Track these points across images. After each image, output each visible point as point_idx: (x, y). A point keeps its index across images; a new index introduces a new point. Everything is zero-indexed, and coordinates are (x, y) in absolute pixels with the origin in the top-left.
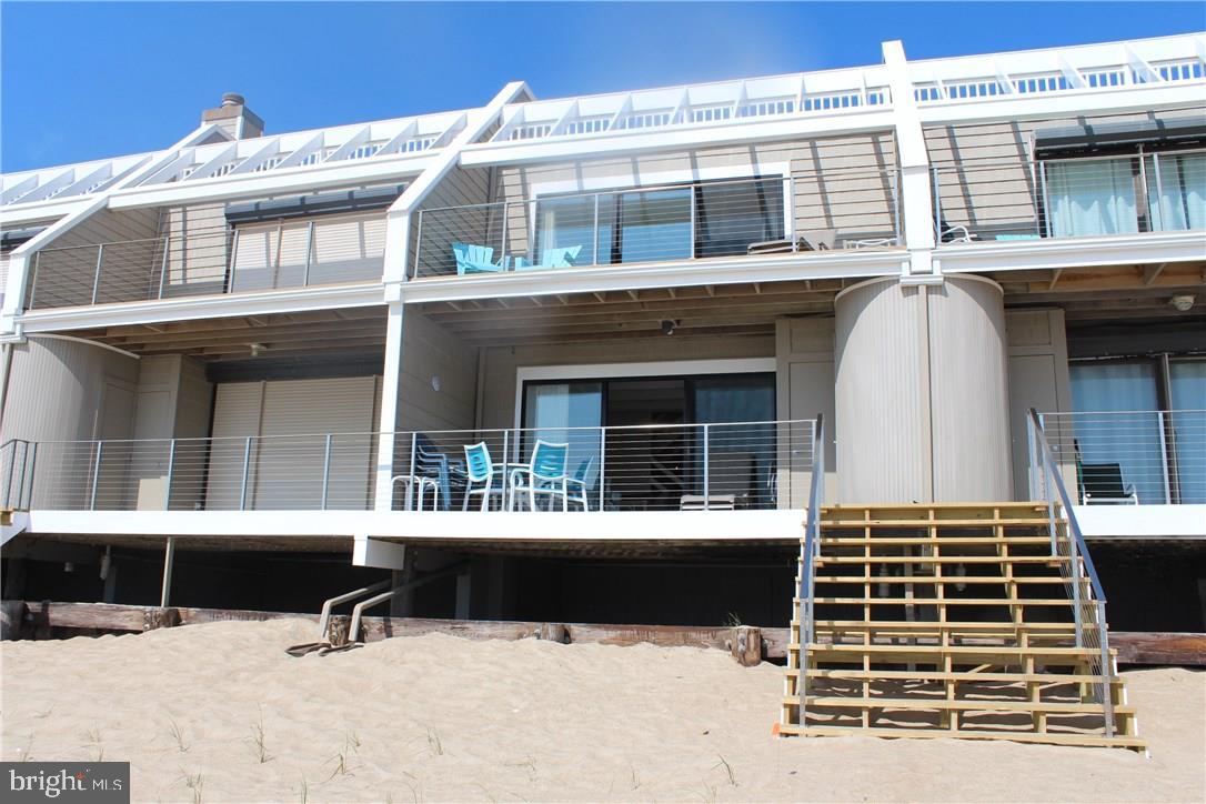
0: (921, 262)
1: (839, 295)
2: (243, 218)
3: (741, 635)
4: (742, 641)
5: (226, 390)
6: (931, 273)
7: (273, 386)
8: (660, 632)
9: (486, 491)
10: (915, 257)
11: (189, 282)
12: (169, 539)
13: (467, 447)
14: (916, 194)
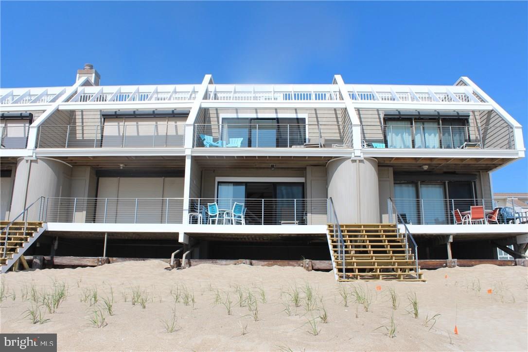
0: (358, 153)
1: (330, 161)
2: (108, 117)
3: (307, 262)
4: (307, 264)
5: (103, 180)
6: (360, 156)
7: (122, 179)
8: (280, 262)
9: (217, 218)
10: (356, 151)
11: (85, 138)
12: (106, 233)
13: (208, 204)
14: (357, 133)
